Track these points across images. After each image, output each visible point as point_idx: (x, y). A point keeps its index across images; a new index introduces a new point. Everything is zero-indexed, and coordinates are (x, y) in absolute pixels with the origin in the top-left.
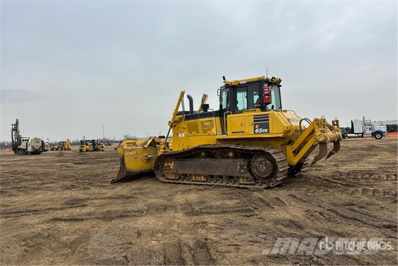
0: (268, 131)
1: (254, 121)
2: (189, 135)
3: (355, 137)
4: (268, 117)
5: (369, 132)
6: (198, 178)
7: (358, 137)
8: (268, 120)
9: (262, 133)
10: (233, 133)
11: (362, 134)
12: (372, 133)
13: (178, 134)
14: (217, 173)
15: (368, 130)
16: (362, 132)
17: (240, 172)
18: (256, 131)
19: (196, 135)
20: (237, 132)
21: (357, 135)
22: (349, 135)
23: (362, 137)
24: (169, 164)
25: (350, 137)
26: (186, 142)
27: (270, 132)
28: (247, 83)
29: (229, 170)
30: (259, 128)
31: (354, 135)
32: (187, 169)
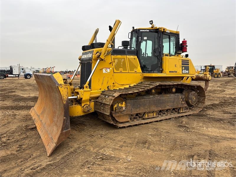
0: (189, 72)
1: (182, 64)
2: (115, 71)
3: (14, 77)
4: (188, 62)
5: (22, 74)
6: (151, 115)
7: (16, 77)
8: (188, 64)
9: (186, 73)
10: (170, 72)
11: (18, 75)
12: (25, 75)
13: (102, 70)
14: (168, 108)
15: (22, 73)
16: (18, 74)
17: (182, 104)
18: (183, 71)
19: (123, 72)
20: (172, 72)
21: (15, 76)
22: (9, 76)
23: (18, 77)
24: (120, 105)
25: (10, 77)
26: (111, 79)
27: (190, 73)
28: (170, 33)
29: (175, 103)
30: (184, 69)
31: (12, 76)
32: (142, 108)
